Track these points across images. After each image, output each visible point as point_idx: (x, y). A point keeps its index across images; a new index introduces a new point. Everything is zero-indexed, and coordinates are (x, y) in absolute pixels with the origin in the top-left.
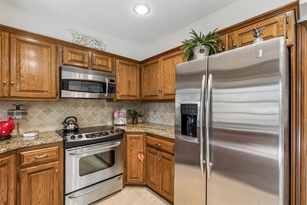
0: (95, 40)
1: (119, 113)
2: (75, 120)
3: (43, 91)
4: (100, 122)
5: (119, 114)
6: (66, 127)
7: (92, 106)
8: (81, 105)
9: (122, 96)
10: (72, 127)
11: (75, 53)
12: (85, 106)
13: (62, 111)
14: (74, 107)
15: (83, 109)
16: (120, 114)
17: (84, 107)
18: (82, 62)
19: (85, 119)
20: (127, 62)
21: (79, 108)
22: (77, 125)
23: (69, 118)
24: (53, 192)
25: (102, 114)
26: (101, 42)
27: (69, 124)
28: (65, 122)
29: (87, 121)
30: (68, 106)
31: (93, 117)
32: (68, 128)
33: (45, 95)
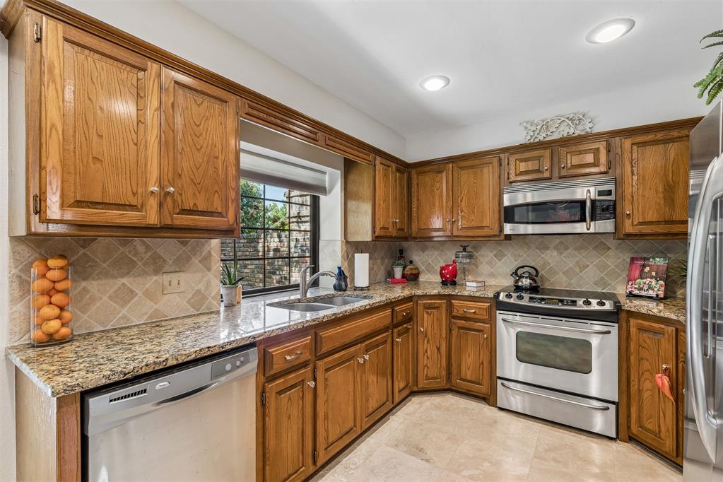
0: (568, 118)
1: (644, 266)
2: (533, 272)
3: (482, 228)
4: (596, 283)
5: (642, 271)
6: (517, 281)
7: (576, 249)
8: (552, 247)
9: (641, 224)
10: (526, 282)
11: (526, 160)
12: (561, 248)
13: (519, 256)
14: (539, 249)
15: (555, 253)
16: (647, 269)
17: (558, 250)
18: (538, 171)
19: (561, 274)
20: (659, 136)
21: (548, 252)
22: (536, 282)
23: (523, 267)
24: (482, 363)
25: (602, 267)
26: (581, 116)
27: (521, 277)
28: (516, 273)
29: (565, 279)
30: (529, 248)
31: (577, 270)
32: (520, 284)
33: (485, 232)
